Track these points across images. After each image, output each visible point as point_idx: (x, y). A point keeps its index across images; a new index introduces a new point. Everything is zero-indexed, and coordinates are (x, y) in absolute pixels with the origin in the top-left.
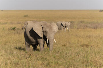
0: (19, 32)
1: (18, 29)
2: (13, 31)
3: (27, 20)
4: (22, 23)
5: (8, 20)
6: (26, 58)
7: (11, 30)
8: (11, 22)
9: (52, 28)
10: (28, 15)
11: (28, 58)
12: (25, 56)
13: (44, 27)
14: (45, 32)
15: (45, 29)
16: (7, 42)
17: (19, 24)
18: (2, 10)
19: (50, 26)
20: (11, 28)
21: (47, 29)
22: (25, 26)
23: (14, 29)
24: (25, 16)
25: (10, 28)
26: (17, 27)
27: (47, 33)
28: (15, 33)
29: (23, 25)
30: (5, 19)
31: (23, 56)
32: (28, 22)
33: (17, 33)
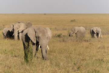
0: (65, 40)
1: (64, 36)
2: (58, 39)
3: (74, 26)
4: (69, 28)
5: (51, 25)
6: (75, 71)
7: (56, 37)
8: (56, 28)
9: (45, 33)
10: (76, 20)
11: (76, 71)
12: (73, 68)
13: (37, 32)
14: (37, 38)
15: (38, 34)
16: (51, 52)
17: (65, 30)
18: (45, 14)
19: (44, 31)
20: (56, 34)
21: (40, 34)
22: (72, 32)
23: (59, 36)
24: (72, 21)
25: (54, 35)
26: (63, 34)
27: (40, 38)
28: (60, 41)
29: (70, 31)
30: (49, 25)
31: (71, 68)
32: (76, 27)
33: (64, 41)
